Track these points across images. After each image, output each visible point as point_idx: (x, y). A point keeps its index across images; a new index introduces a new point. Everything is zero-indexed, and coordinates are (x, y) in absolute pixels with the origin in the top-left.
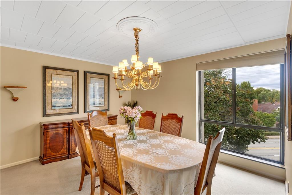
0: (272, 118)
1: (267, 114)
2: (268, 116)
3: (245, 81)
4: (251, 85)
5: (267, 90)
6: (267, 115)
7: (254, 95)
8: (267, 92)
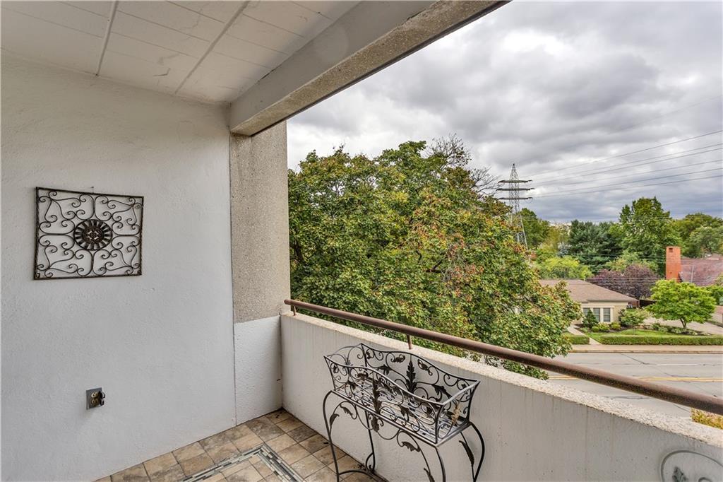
0: (704, 297)
1: (692, 287)
2: (691, 292)
3: (645, 198)
4: (662, 207)
5: (715, 220)
6: (688, 287)
7: (670, 236)
8: (716, 226)
